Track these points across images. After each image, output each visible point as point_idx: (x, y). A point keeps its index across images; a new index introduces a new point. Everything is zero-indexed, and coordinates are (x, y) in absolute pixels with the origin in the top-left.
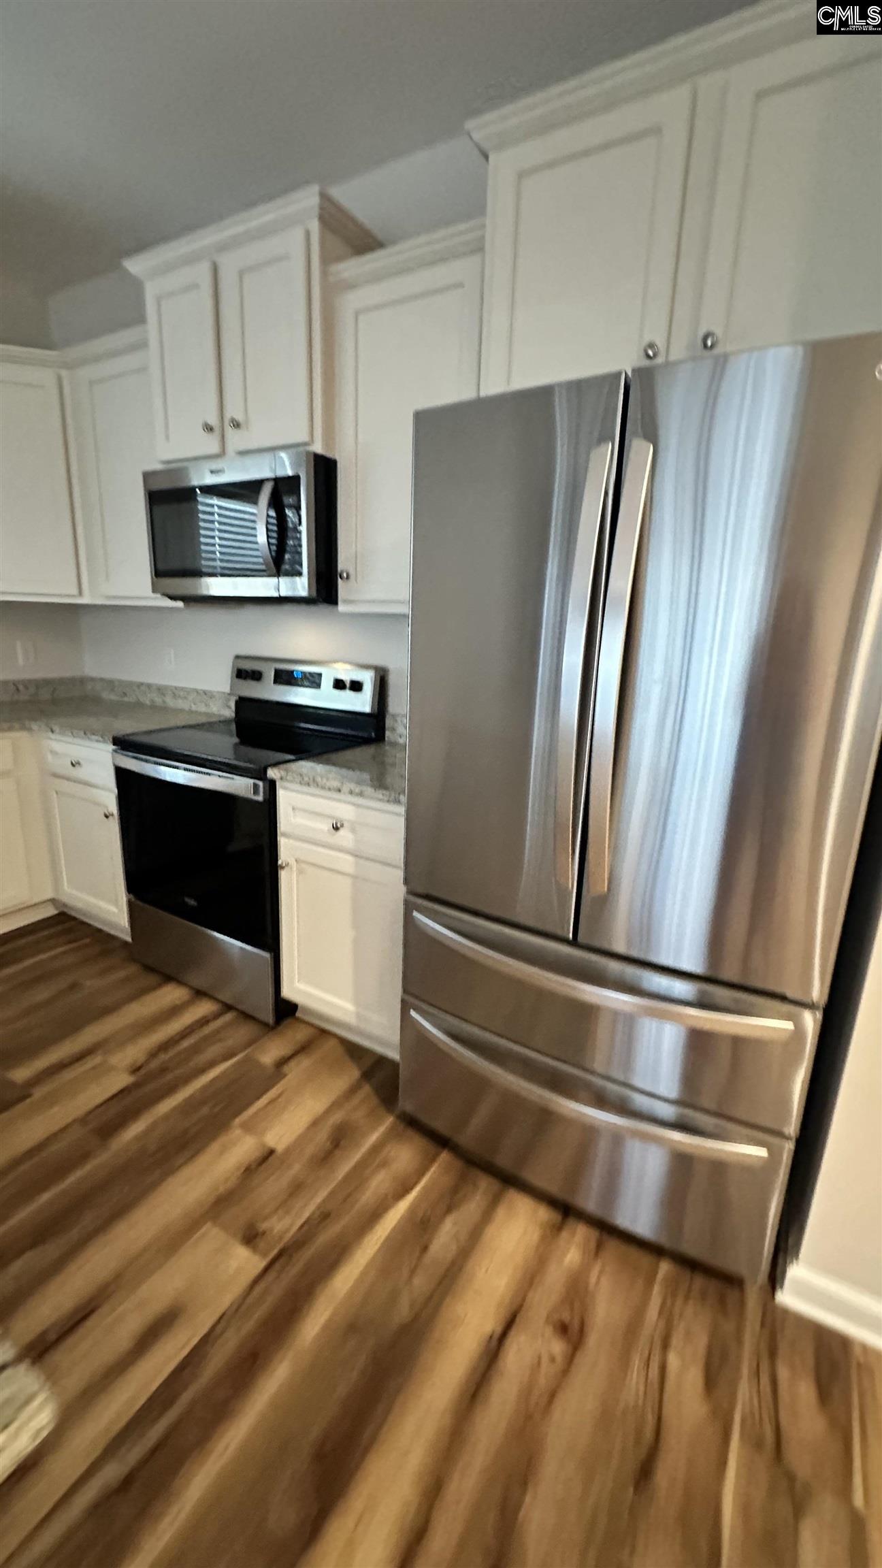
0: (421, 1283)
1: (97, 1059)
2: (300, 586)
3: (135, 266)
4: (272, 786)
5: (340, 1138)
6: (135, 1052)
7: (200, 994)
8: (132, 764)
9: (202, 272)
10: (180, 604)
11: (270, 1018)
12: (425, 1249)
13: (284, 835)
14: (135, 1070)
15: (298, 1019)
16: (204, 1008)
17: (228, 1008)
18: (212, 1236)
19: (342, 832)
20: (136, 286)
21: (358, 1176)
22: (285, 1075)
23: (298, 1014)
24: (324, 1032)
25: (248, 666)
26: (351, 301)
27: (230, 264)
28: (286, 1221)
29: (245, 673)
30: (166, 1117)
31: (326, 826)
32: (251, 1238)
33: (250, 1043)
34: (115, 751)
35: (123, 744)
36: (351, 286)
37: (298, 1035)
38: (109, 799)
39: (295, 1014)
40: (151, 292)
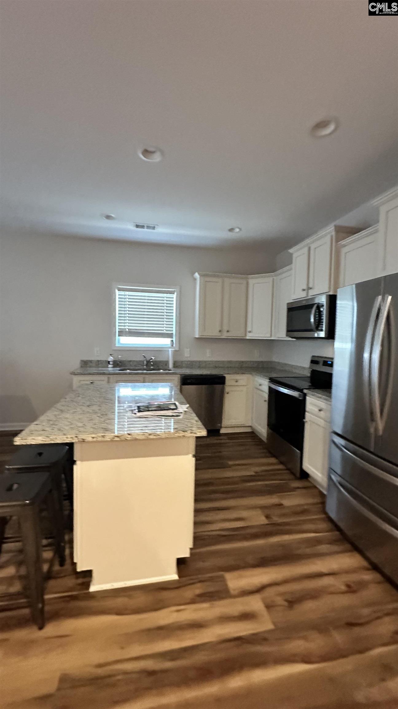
0: (308, 551)
1: (248, 466)
2: (322, 334)
3: (291, 251)
4: (305, 395)
5: (304, 512)
6: (258, 469)
7: (281, 463)
8: (274, 386)
9: (306, 250)
10: (295, 339)
11: (298, 475)
12: (315, 546)
13: (308, 412)
14: (256, 473)
15: (308, 480)
16: (281, 467)
17: (288, 469)
18: (259, 512)
19: (322, 412)
20: (291, 255)
21: (305, 522)
22: (296, 491)
23: (309, 479)
24: (315, 487)
25: (316, 359)
26: (344, 250)
27: (313, 247)
28: (277, 519)
29: (314, 362)
30: (259, 485)
31: (316, 410)
32: (267, 517)
33: (289, 480)
34: (269, 382)
35: (272, 380)
36: (345, 246)
37: (306, 484)
38: (266, 396)
39: (307, 478)
40: (294, 256)
